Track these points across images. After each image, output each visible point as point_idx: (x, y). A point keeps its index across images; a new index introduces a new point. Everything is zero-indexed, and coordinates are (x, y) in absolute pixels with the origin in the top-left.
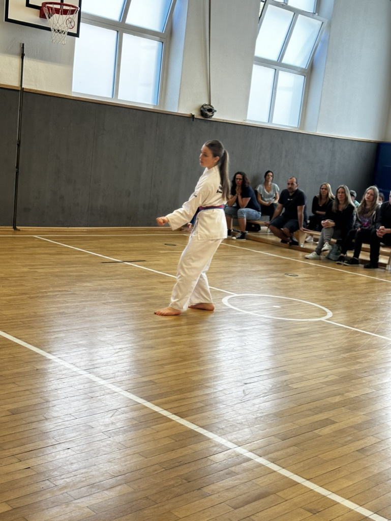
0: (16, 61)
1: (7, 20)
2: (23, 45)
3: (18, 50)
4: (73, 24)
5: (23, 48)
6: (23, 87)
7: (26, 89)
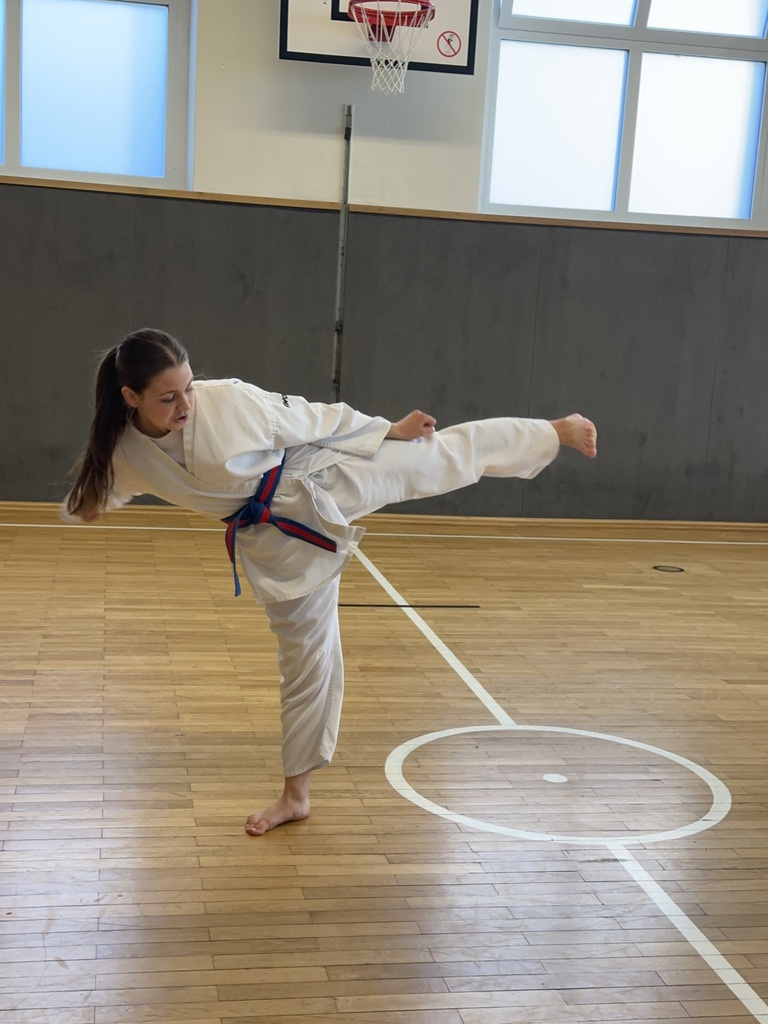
0: (336, 144)
1: (285, 54)
2: (350, 108)
3: (339, 122)
4: (455, 43)
5: (349, 115)
6: (349, 202)
7: (354, 206)
